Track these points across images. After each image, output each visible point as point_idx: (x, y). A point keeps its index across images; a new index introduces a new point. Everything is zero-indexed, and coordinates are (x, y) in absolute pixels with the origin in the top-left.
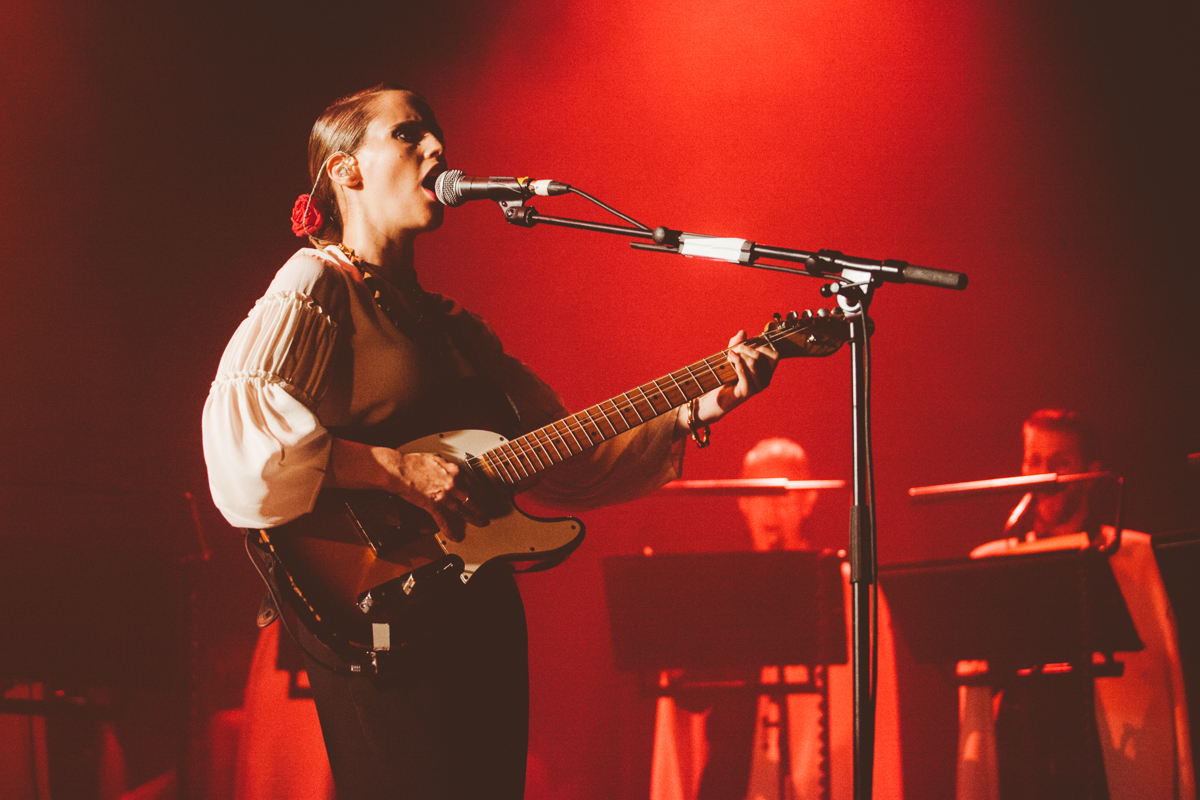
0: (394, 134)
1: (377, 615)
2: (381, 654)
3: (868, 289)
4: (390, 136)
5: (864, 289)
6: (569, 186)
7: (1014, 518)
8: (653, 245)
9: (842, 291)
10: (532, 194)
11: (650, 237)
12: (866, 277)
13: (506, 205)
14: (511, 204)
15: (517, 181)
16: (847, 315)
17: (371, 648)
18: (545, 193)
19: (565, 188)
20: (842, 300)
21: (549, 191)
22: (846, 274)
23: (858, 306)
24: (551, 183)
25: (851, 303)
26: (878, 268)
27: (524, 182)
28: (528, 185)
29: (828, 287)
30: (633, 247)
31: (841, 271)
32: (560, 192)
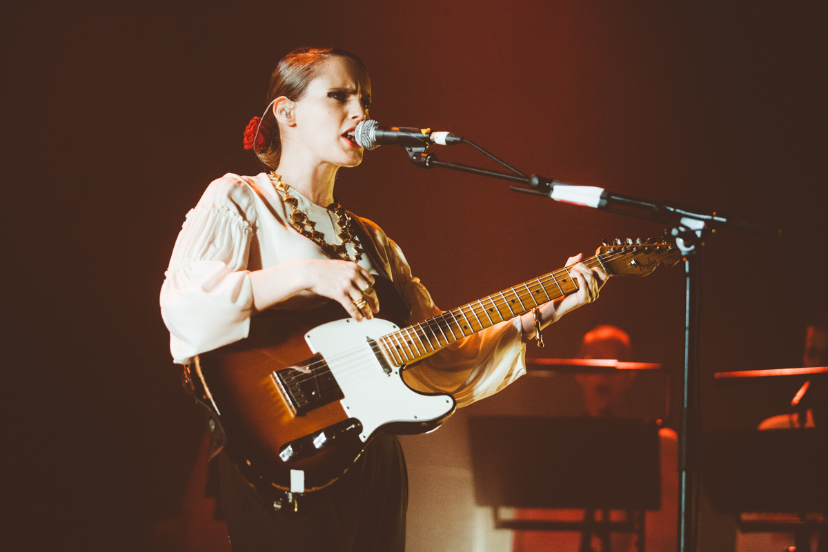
0: (330, 95)
1: (294, 463)
2: (296, 495)
3: (702, 234)
4: (326, 95)
5: (699, 234)
6: (462, 138)
7: (796, 399)
8: (529, 189)
9: (680, 235)
10: (432, 143)
11: (526, 182)
12: (700, 225)
13: (411, 151)
14: (415, 149)
15: (420, 132)
16: (683, 254)
17: (289, 491)
18: (444, 143)
19: (459, 139)
20: (680, 242)
21: (447, 142)
22: (685, 221)
23: (692, 247)
24: (448, 135)
25: (687, 245)
26: (710, 217)
27: (426, 133)
28: (430, 135)
29: (670, 231)
30: (512, 189)
31: (680, 219)
32: (455, 142)
